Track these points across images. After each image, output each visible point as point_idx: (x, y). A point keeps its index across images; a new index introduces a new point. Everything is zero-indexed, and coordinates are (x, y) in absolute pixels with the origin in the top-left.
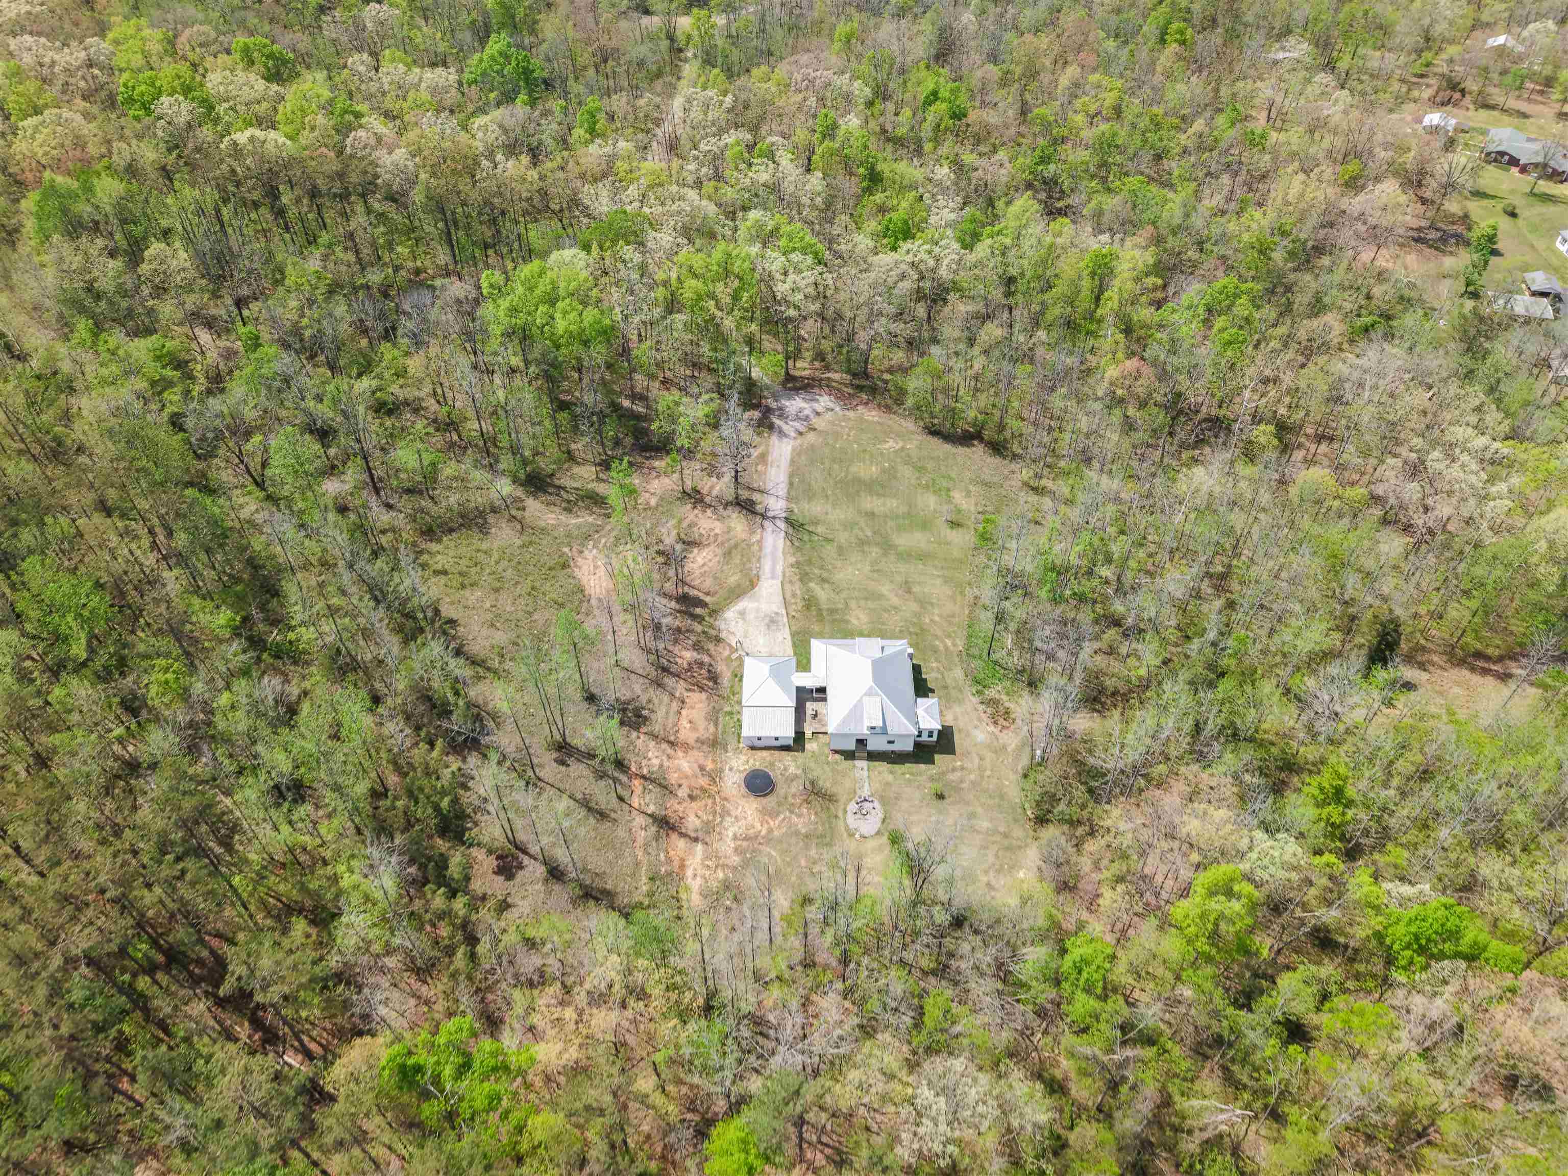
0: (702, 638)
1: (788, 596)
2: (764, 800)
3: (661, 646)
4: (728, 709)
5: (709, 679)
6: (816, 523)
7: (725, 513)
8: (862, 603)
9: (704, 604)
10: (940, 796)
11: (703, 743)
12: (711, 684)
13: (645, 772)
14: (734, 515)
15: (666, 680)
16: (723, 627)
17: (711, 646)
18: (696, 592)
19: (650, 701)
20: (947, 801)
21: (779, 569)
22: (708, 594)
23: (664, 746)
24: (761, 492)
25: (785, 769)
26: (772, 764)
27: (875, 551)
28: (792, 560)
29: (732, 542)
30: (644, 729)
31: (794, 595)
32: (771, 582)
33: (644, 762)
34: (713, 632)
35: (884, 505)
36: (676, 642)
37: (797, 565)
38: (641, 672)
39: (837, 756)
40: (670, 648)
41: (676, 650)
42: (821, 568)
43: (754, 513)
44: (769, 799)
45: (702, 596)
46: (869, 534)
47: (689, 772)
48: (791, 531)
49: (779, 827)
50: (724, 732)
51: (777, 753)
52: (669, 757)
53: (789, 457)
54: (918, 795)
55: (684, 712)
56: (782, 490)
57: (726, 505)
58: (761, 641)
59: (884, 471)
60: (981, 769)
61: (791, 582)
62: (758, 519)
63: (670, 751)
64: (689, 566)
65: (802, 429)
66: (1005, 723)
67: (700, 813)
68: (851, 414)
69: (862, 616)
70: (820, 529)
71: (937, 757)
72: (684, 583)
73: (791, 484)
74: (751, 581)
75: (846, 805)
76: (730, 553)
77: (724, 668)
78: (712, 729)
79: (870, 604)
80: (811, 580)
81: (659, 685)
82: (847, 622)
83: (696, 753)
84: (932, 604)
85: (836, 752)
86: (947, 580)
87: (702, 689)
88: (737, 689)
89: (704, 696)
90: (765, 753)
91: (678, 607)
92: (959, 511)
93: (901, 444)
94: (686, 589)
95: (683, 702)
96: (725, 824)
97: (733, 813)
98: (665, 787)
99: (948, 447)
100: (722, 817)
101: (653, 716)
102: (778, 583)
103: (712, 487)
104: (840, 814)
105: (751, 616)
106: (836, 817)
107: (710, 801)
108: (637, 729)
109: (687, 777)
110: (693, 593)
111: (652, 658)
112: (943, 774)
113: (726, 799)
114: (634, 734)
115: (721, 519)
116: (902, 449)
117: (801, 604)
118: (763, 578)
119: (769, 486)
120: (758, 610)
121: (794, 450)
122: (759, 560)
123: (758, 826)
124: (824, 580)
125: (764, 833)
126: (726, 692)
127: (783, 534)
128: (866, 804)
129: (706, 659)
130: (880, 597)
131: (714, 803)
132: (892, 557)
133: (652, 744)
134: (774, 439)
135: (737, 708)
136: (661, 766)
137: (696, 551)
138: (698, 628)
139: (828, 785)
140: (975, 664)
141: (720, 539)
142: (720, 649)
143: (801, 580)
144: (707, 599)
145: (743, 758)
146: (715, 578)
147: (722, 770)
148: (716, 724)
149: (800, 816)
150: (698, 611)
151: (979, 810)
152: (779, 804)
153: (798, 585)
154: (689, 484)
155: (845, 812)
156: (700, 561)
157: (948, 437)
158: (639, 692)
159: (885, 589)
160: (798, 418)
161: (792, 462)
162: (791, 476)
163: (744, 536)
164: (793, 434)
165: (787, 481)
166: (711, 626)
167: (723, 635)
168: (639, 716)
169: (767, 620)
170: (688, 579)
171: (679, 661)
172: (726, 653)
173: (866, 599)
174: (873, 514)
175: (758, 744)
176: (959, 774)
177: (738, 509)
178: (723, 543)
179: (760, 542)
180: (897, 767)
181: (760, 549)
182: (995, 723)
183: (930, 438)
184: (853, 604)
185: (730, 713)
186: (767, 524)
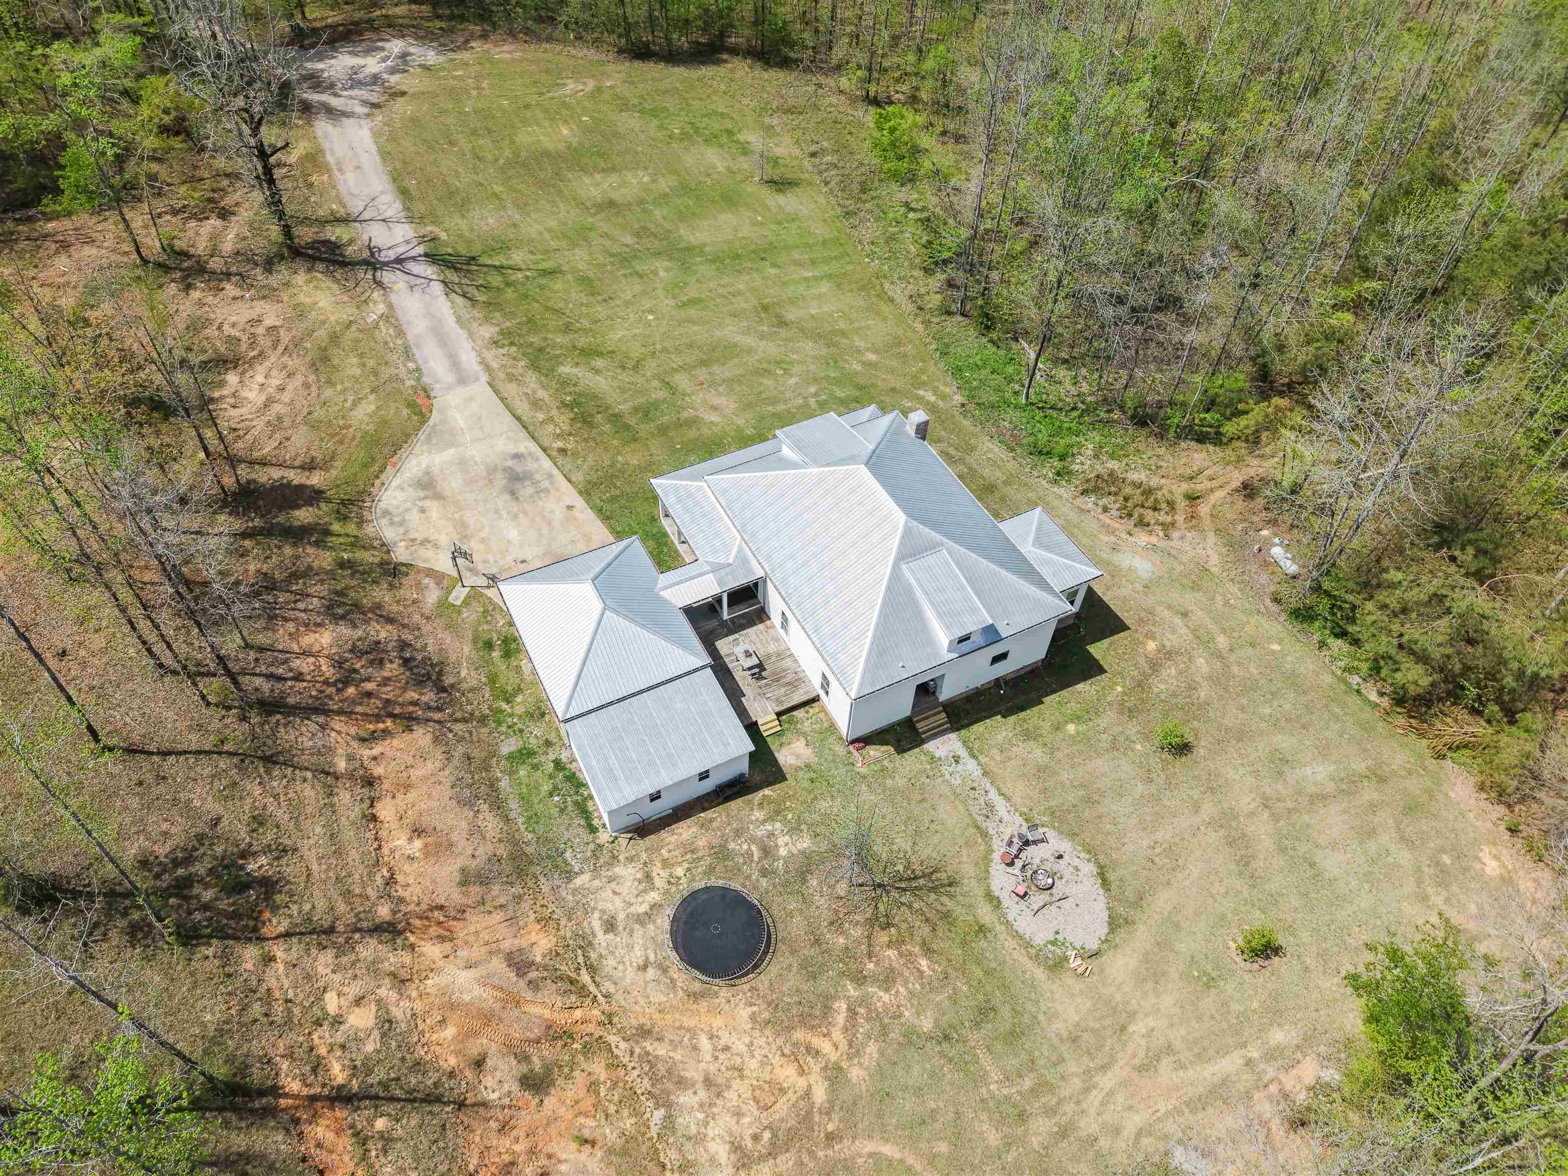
0: (345, 580)
1: (523, 408)
2: (763, 980)
3: (231, 644)
4: (508, 746)
5: (420, 682)
6: (505, 247)
7: (274, 280)
8: (702, 374)
9: (314, 496)
10: (1182, 749)
11: (483, 879)
12: (429, 696)
13: (338, 1073)
14: (300, 278)
15: (286, 736)
16: (389, 534)
17: (381, 594)
18: (276, 474)
19: (258, 821)
20: (1200, 751)
21: (469, 358)
22: (310, 466)
23: (369, 948)
24: (345, 220)
25: (767, 852)
26: (721, 853)
27: (663, 269)
28: (488, 332)
29: (321, 334)
30: (277, 924)
31: (536, 404)
32: (462, 392)
33: (322, 1039)
34: (368, 557)
35: (624, 184)
36: (272, 617)
37: (506, 338)
38: (193, 741)
39: (873, 751)
40: (262, 639)
41: (282, 636)
42: (567, 328)
43: (345, 264)
44: (772, 970)
45: (296, 477)
46: (629, 240)
47: (485, 996)
48: (452, 276)
49: (855, 1050)
50: (532, 819)
51: (716, 815)
52: (400, 981)
53: (373, 148)
54: (1126, 768)
55: (386, 811)
56: (391, 205)
57: (269, 265)
58: (514, 534)
59: (587, 130)
60: (1202, 639)
61: (511, 378)
62: (362, 274)
63: (395, 959)
64: (229, 416)
65: (374, 98)
66: (1163, 517)
67: (588, 1127)
68: (466, 56)
69: (721, 401)
70: (518, 257)
71: (1097, 650)
72: (233, 461)
73: (404, 193)
74: (411, 405)
75: (985, 877)
76: (325, 359)
77: (448, 638)
78: (491, 823)
79: (720, 371)
80: (557, 360)
81: (270, 760)
82: (694, 422)
83: (476, 922)
84: (843, 333)
85: (865, 741)
86: (839, 281)
87: (408, 721)
88: (508, 680)
89: (422, 737)
90: (685, 831)
91: (238, 525)
92: (775, 161)
93: (591, 85)
94: (244, 472)
95: (370, 782)
96: (688, 1122)
97: (692, 1073)
98: (432, 1099)
99: (680, 71)
100: (664, 1101)
101: (290, 868)
102: (481, 389)
103: (215, 238)
104: (985, 914)
105: (453, 484)
106: (982, 930)
107: (598, 1068)
108: (254, 935)
109: (487, 1018)
110: (266, 476)
111: (215, 686)
112: (1140, 685)
113: (644, 1032)
114: (249, 955)
115: (268, 294)
116: (599, 90)
117: (563, 420)
118: (437, 390)
119: (355, 206)
120: (463, 463)
121: (376, 135)
122: (408, 353)
123: (787, 1073)
124: (587, 353)
125: (820, 1094)
126: (483, 701)
127: (437, 288)
128: (1034, 854)
129: (383, 633)
130: (729, 351)
131: (614, 1065)
132: (705, 270)
133: (324, 962)
134: (322, 127)
135: (537, 731)
136: (387, 1024)
137: (232, 378)
138: (324, 559)
139: (902, 843)
140: (1010, 418)
141: (285, 337)
142: (408, 592)
143: (534, 366)
144: (316, 479)
145: (628, 873)
146: (314, 426)
147: (586, 943)
148: (498, 804)
149: (888, 980)
150: (303, 515)
151: (1284, 741)
152: (811, 971)
153: (532, 379)
154: (152, 244)
155: (994, 901)
156: (253, 395)
157: (672, 57)
158: (213, 807)
159: (730, 332)
160: (355, 83)
161: (385, 155)
162: (396, 178)
163: (347, 313)
164: (360, 110)
165: (390, 187)
166: (356, 543)
167: (401, 554)
168: (241, 886)
169: (500, 480)
170: (239, 448)
171: (304, 665)
172: (432, 596)
173: (705, 363)
174: (611, 204)
175: (653, 810)
176: (1170, 671)
177: (301, 265)
178: (297, 343)
179: (389, 317)
180: (1031, 715)
181: (401, 333)
182: (1142, 523)
183: (637, 64)
184: (682, 381)
185: (524, 755)
186: (386, 276)
